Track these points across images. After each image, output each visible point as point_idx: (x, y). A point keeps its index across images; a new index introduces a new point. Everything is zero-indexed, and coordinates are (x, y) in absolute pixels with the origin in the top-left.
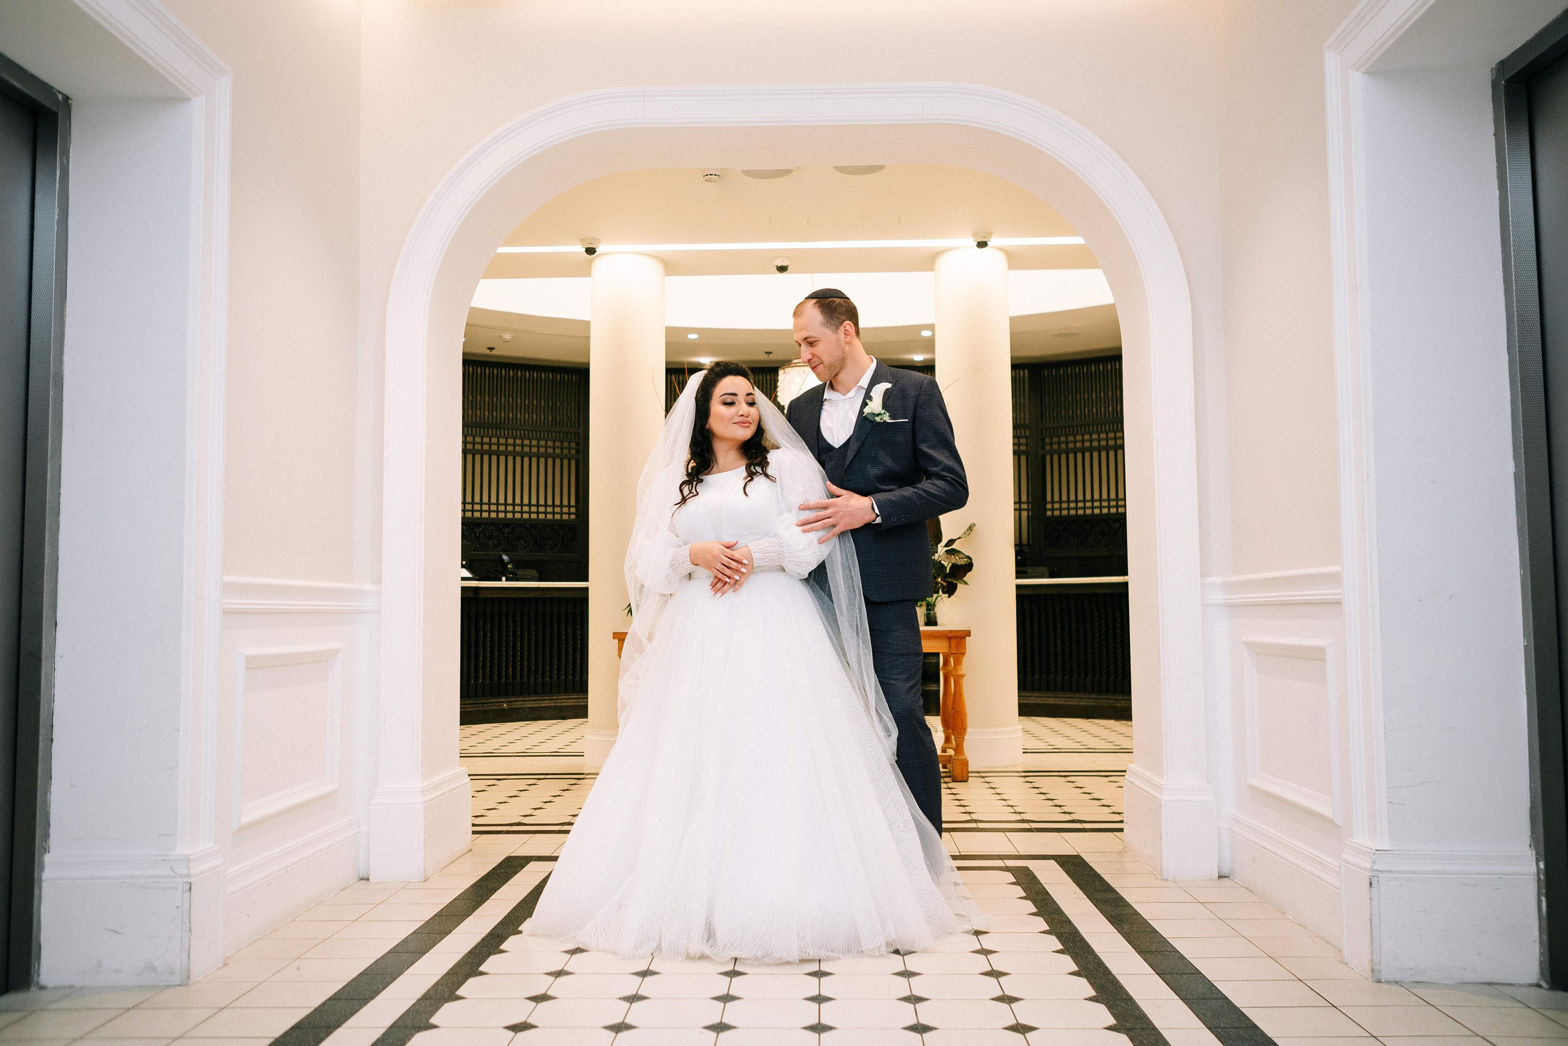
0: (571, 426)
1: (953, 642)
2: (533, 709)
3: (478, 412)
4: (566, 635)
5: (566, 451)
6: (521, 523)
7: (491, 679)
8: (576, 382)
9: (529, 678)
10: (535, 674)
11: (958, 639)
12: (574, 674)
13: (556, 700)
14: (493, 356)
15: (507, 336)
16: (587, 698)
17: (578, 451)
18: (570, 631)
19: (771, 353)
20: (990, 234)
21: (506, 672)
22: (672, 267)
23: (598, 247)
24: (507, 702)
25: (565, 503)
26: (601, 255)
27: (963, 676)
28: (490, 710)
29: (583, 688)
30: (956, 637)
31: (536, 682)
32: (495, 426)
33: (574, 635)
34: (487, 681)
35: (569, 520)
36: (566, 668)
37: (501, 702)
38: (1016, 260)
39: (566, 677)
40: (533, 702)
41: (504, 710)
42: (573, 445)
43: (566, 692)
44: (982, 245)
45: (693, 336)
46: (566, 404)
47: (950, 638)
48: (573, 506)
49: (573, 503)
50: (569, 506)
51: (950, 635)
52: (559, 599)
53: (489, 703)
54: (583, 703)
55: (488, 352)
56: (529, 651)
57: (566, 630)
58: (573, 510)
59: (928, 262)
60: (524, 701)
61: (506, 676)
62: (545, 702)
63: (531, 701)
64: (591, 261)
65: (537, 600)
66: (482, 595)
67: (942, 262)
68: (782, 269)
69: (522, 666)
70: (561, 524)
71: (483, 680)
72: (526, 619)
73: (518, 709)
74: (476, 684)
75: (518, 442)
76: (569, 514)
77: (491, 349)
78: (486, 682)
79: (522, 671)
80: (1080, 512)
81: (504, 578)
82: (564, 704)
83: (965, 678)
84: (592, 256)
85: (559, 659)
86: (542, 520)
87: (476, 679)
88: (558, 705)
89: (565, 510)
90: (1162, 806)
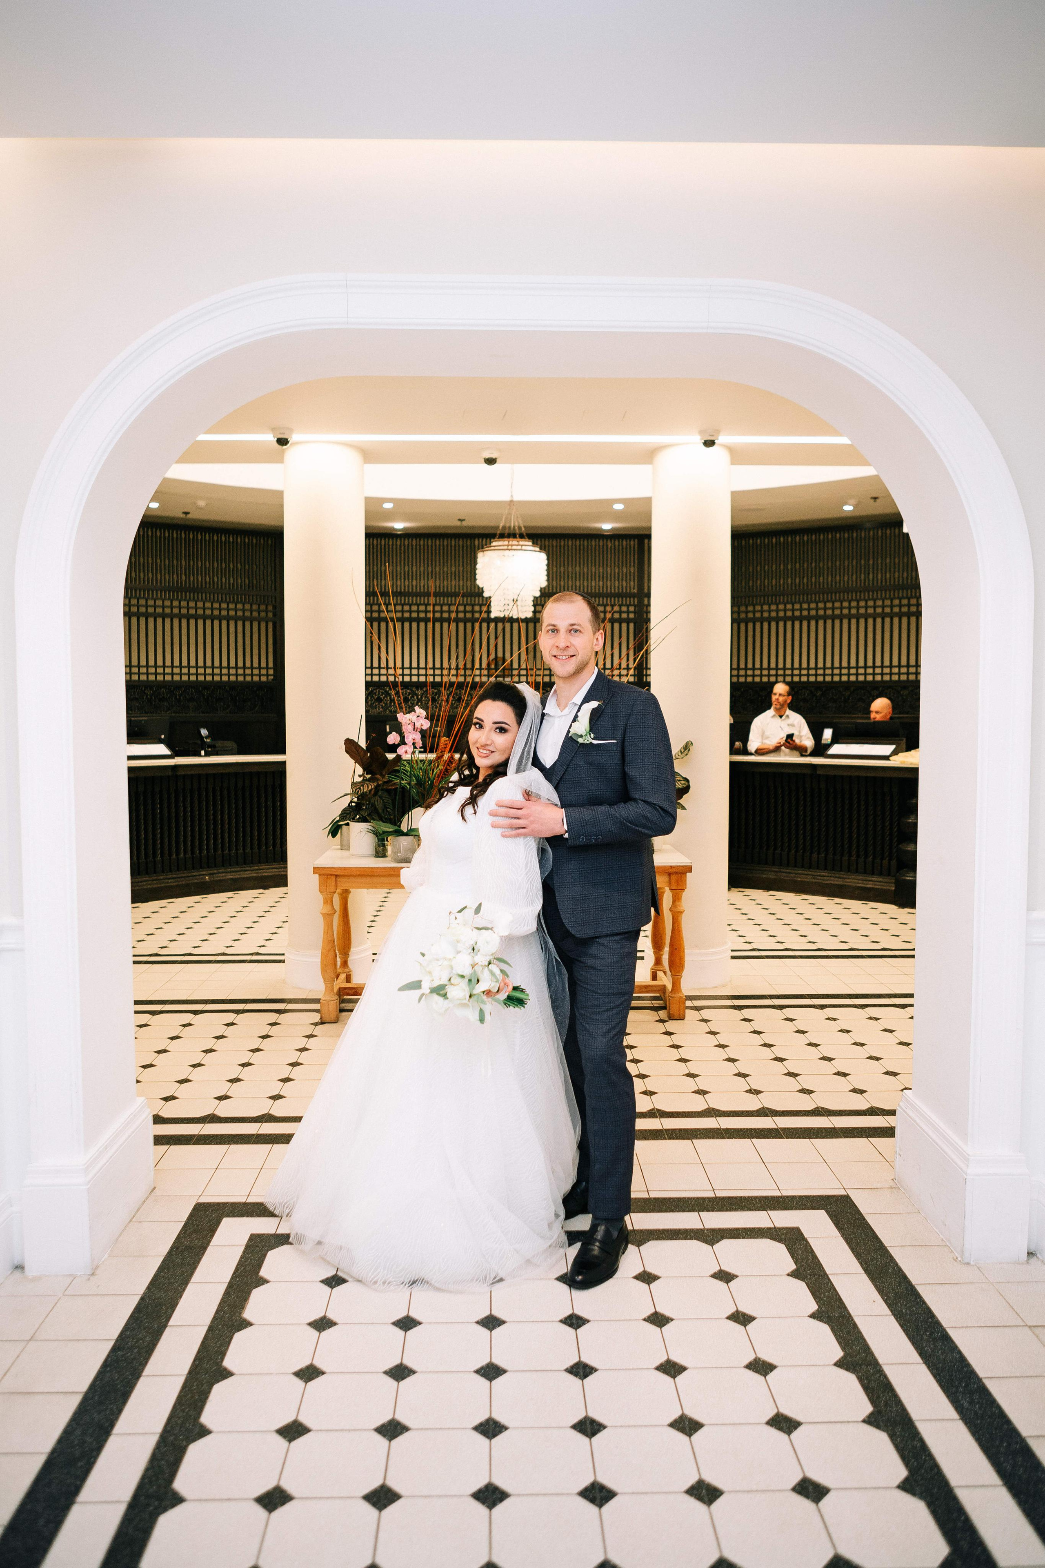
0: (267, 590)
1: (674, 877)
2: (234, 880)
3: (175, 576)
4: (266, 807)
5: (263, 614)
6: (220, 685)
7: (193, 852)
8: (271, 545)
9: (230, 850)
10: (236, 846)
11: (679, 874)
12: (274, 846)
13: (257, 870)
14: (189, 520)
15: (202, 503)
16: (287, 868)
17: (275, 615)
18: (270, 803)
19: (464, 520)
20: (718, 432)
21: (208, 845)
22: (369, 455)
23: (291, 438)
24: (210, 874)
25: (263, 665)
26: (292, 444)
27: (682, 912)
28: (193, 884)
29: (282, 858)
30: (676, 873)
31: (237, 853)
32: (193, 590)
33: (274, 807)
34: (189, 855)
35: (267, 682)
36: (266, 839)
37: (203, 875)
38: (738, 456)
39: (266, 848)
40: (235, 874)
41: (205, 883)
42: (270, 608)
43: (267, 862)
44: (709, 443)
45: (388, 506)
46: (262, 567)
47: (670, 874)
48: (271, 668)
49: (271, 665)
50: (267, 668)
51: (671, 871)
52: (258, 774)
53: (191, 876)
54: (283, 873)
55: (184, 516)
56: (230, 824)
57: (266, 801)
58: (271, 672)
59: (648, 455)
60: (226, 873)
61: (208, 849)
62: (247, 873)
63: (233, 872)
64: (283, 452)
65: (236, 774)
66: (181, 772)
67: (662, 458)
68: (490, 461)
69: (223, 838)
70: (260, 685)
71: (185, 854)
72: (225, 792)
73: (220, 881)
74: (178, 858)
75: (216, 605)
76: (267, 675)
77: (186, 513)
78: (187, 856)
79: (223, 843)
80: (757, 679)
81: (203, 753)
82: (266, 874)
83: (684, 915)
84: (284, 447)
85: (259, 831)
86: (241, 682)
87: (178, 854)
88: (260, 875)
89: (264, 672)
90: (967, 1181)
